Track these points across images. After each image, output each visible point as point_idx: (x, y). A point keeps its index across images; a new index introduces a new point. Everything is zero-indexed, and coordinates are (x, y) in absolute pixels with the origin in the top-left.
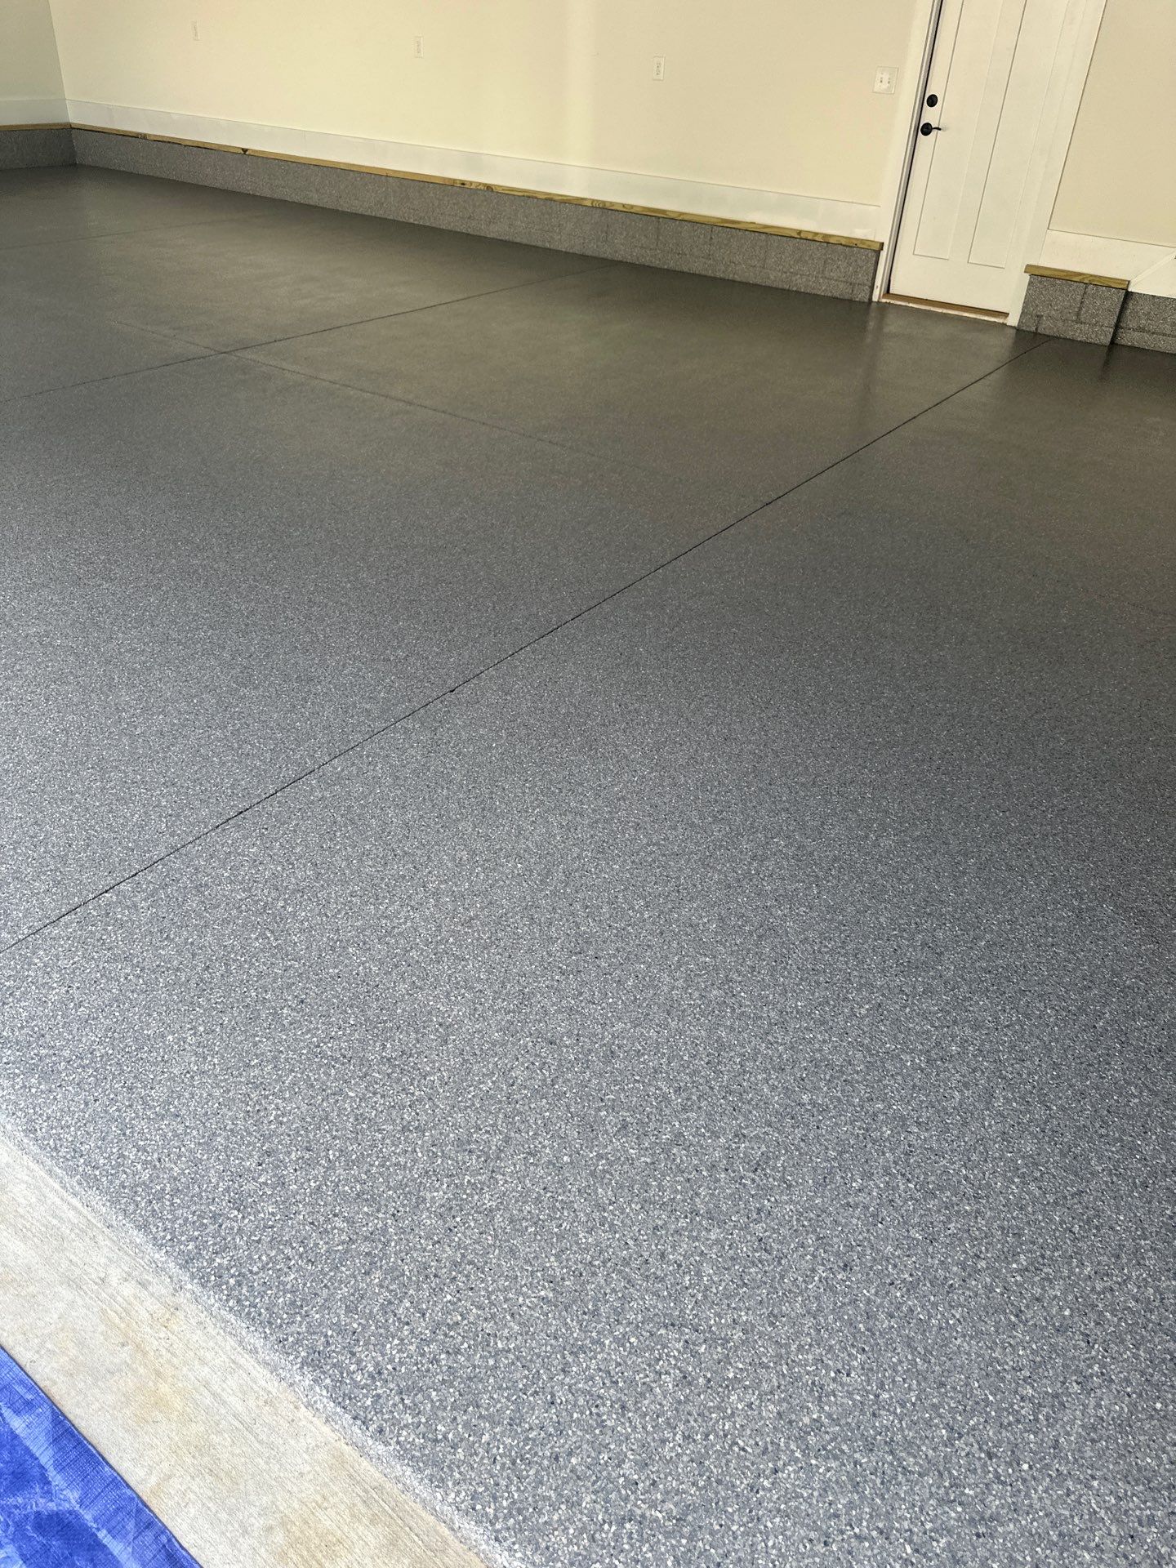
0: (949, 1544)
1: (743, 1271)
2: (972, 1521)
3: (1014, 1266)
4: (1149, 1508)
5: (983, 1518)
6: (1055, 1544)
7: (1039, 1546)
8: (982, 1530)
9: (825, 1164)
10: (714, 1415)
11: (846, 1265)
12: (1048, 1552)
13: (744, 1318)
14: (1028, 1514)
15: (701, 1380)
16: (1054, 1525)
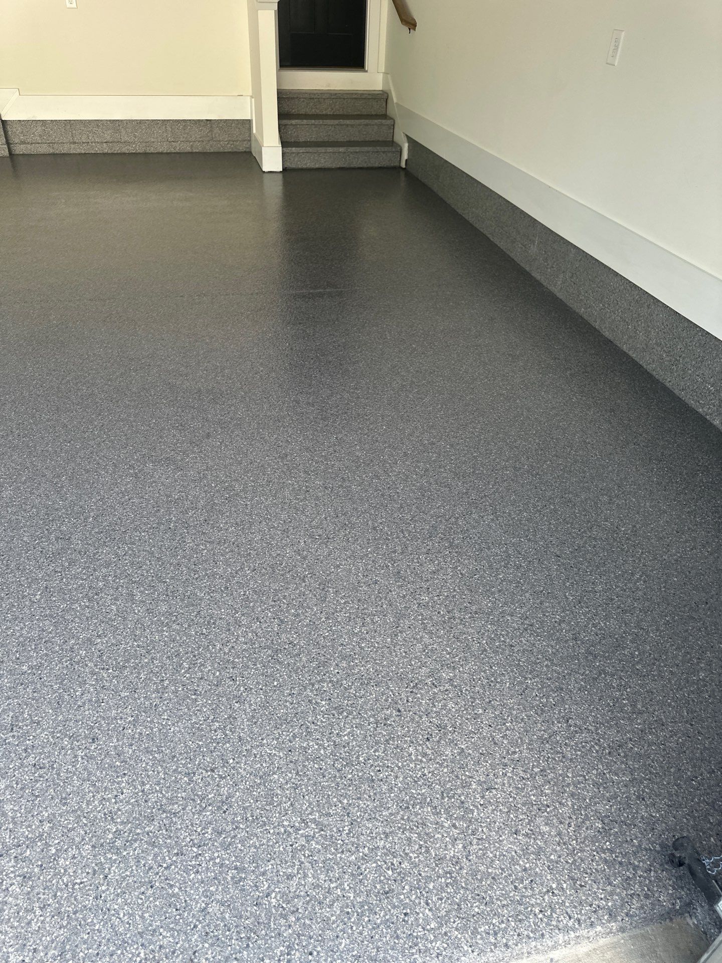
0: (213, 829)
1: (32, 790)
2: (219, 808)
3: (183, 671)
4: (292, 732)
5: (223, 802)
6: (260, 784)
7: (254, 791)
8: (225, 808)
10: (54, 882)
11: (93, 739)
12: (259, 790)
13: (46, 815)
14: (242, 781)
15: (36, 870)
16: (255, 776)
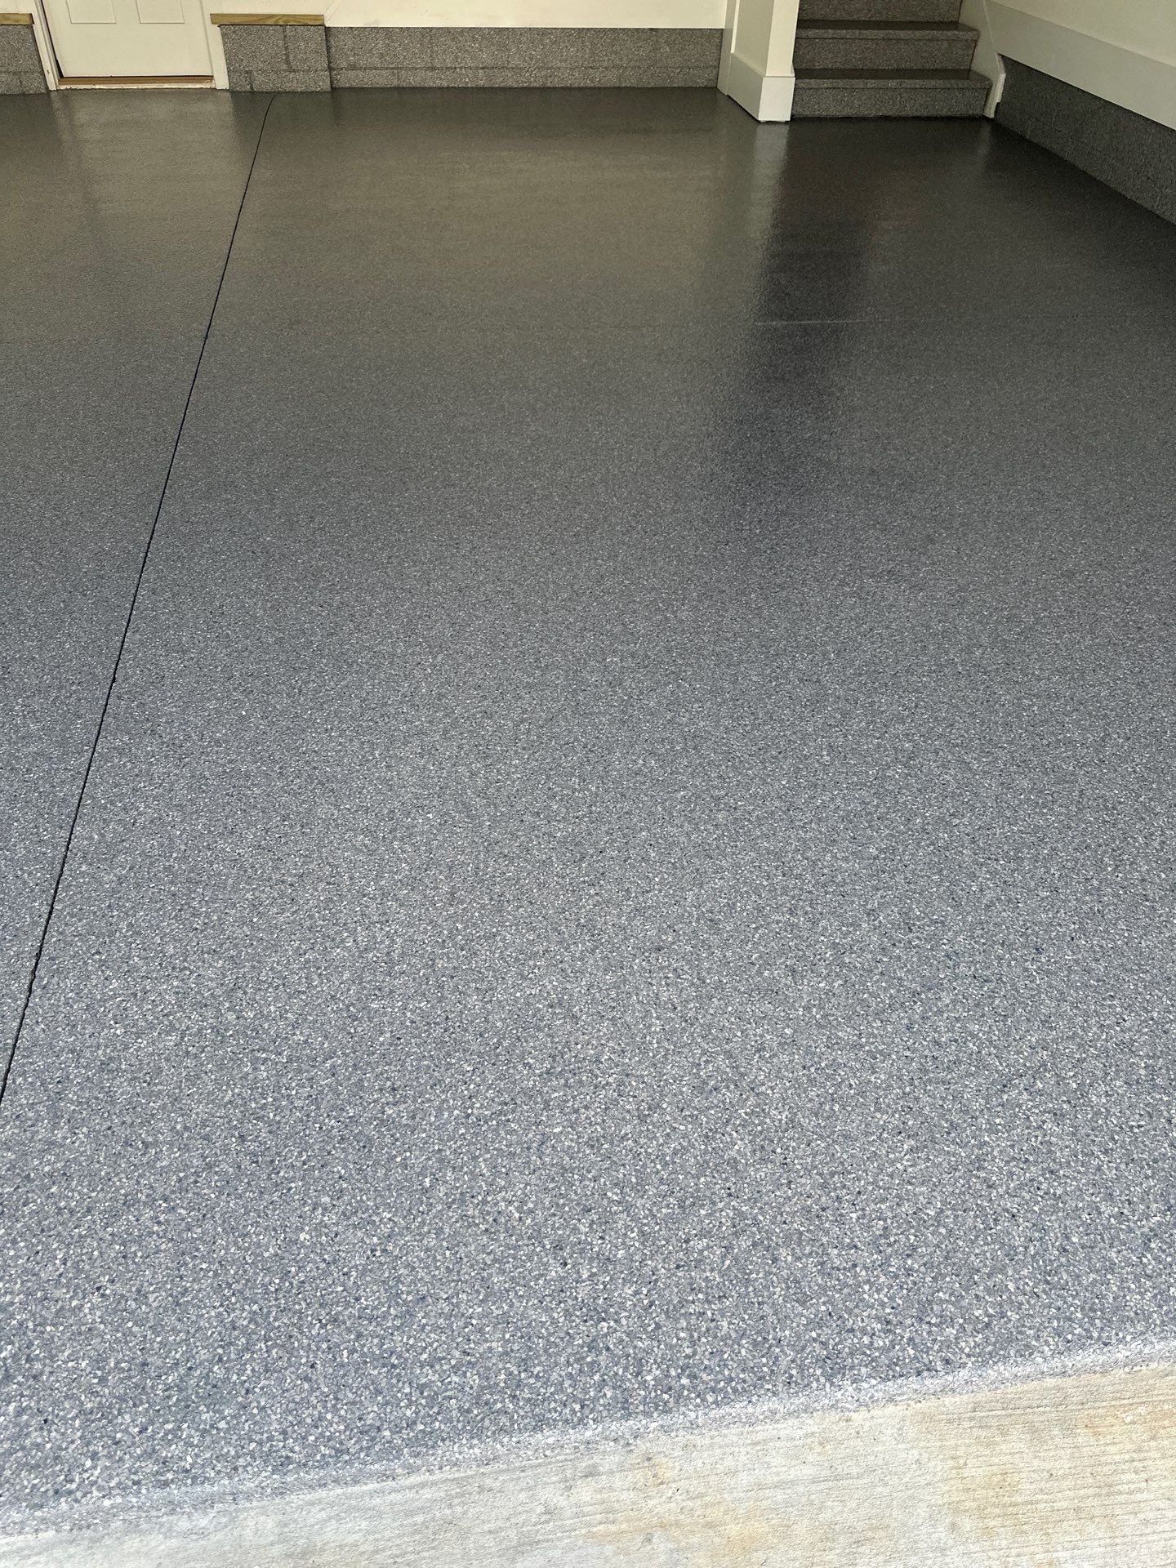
9: (942, 889)
